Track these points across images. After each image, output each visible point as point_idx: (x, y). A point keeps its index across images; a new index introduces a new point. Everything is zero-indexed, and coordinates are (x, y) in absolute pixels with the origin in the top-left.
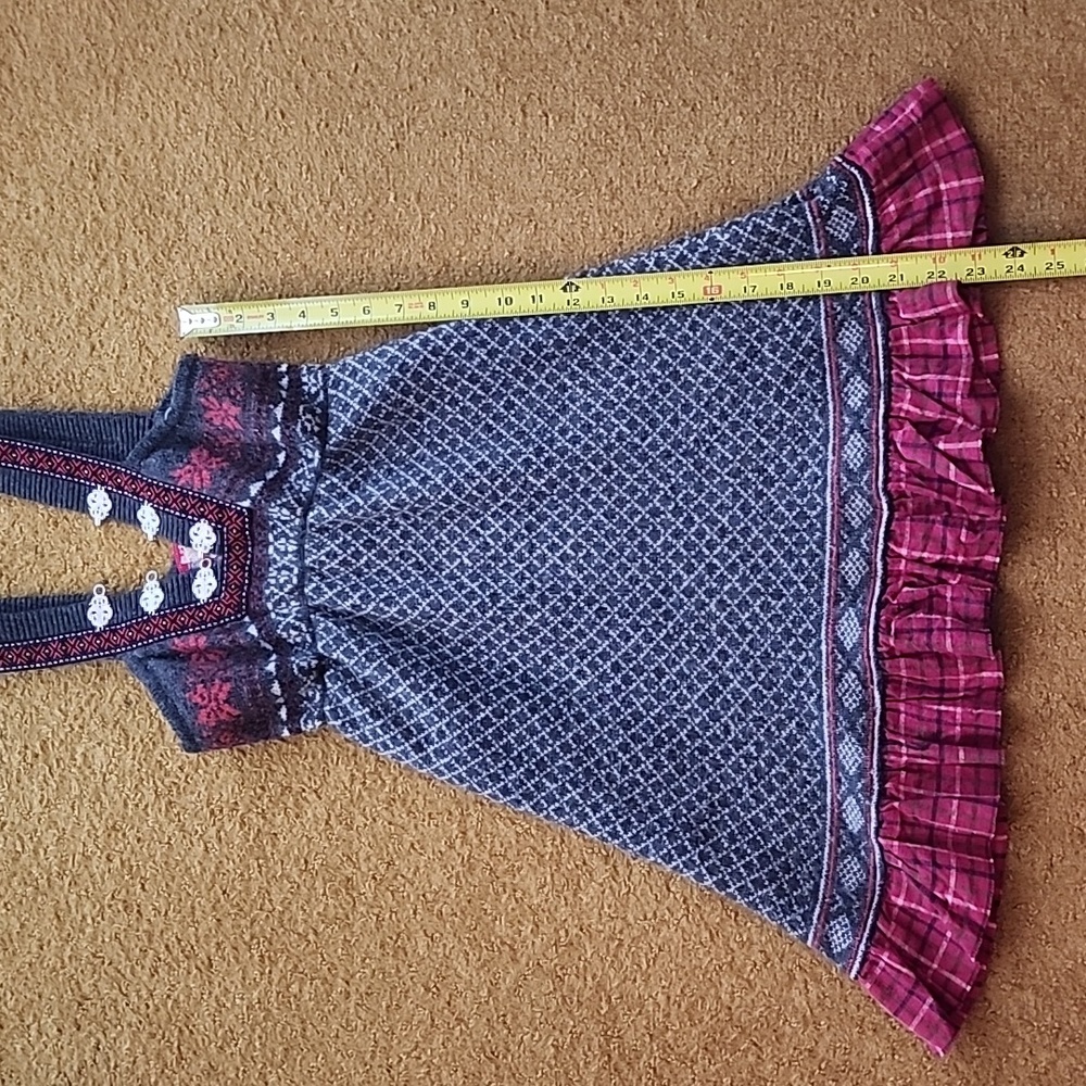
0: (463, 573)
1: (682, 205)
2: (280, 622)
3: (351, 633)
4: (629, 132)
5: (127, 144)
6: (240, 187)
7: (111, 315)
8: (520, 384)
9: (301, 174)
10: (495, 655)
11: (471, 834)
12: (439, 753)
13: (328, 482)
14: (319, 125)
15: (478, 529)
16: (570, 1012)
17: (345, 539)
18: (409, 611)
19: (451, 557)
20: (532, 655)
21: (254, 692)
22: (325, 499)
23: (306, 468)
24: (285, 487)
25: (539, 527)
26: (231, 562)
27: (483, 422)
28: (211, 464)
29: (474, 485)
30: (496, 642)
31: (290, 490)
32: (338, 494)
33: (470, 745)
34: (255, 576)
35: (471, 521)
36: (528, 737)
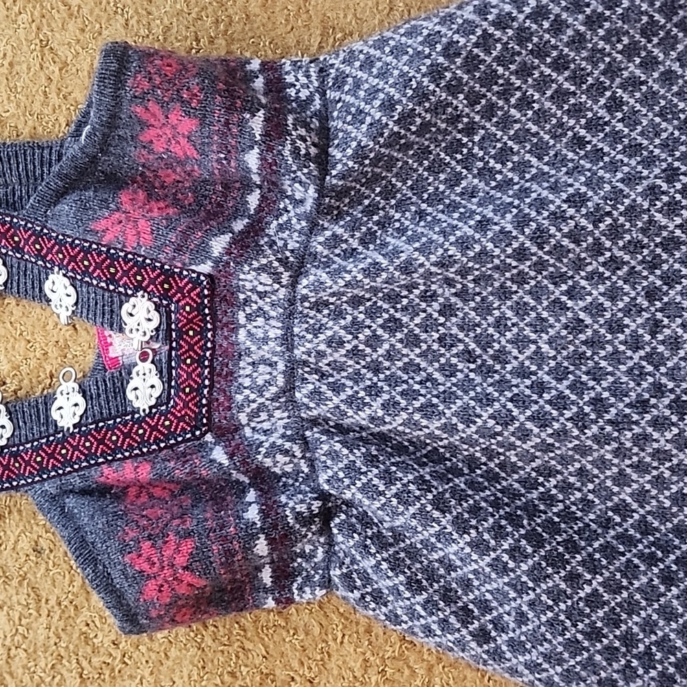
0: (540, 368)
2: (261, 444)
3: (371, 460)
8: (633, 69)
10: (593, 492)
12: (515, 646)
13: (328, 233)
15: (564, 298)
17: (355, 318)
18: (461, 426)
19: (520, 342)
20: (654, 492)
21: (229, 553)
22: (325, 260)
23: (292, 214)
24: (262, 242)
25: (666, 294)
26: (182, 354)
27: (570, 134)
28: (150, 210)
29: (566, 230)
30: (596, 471)
31: (271, 247)
32: (344, 251)
33: (568, 635)
34: (219, 375)
35: (551, 287)
36: (661, 623)
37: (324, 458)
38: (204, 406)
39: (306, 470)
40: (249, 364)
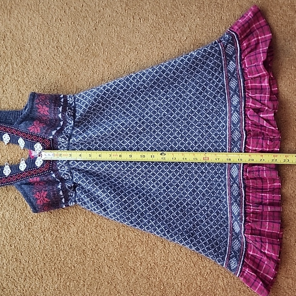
1: (182, 45)
3: (84, 176)
4: (165, 24)
5: (13, 30)
6: (48, 42)
7: (9, 81)
8: (134, 99)
9: (66, 38)
10: (128, 181)
11: (121, 236)
12: (111, 211)
13: (76, 130)
14: (71, 23)
15: (122, 143)
16: (152, 289)
18: (101, 169)
20: (139, 181)
21: (54, 194)
22: (75, 135)
23: (69, 126)
25: (140, 142)
27: (123, 111)
28: (40, 125)
29: (121, 130)
30: (128, 177)
31: (64, 133)
32: (79, 134)
33: (120, 209)
35: (120, 141)
36: (138, 206)
37: (74, 176)
39: (71, 178)
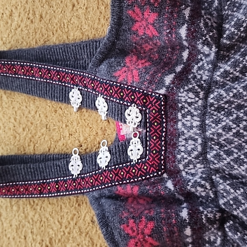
2: (190, 181)
17: (238, 116)
22: (222, 84)
23: (204, 61)
24: (190, 77)
26: (152, 134)
28: (138, 65)
31: (194, 79)
32: (232, 78)
34: (169, 145)
37: (222, 191)
38: (162, 160)
39: (212, 196)
40: (183, 139)
